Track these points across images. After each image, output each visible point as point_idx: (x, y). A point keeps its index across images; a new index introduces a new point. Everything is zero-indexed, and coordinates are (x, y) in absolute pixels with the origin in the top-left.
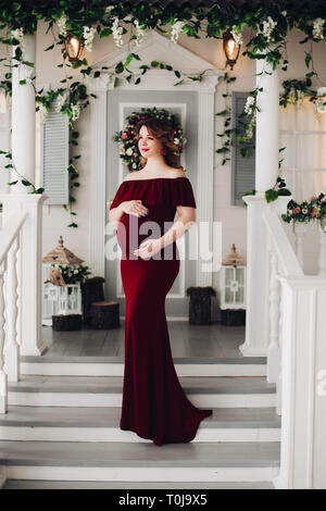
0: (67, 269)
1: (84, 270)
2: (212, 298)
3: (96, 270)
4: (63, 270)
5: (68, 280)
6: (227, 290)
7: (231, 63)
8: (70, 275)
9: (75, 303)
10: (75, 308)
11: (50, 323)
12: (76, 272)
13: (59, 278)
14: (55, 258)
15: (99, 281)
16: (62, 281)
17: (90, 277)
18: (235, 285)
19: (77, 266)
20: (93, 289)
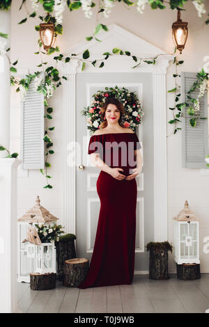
0: (42, 228)
1: (58, 229)
2: (169, 252)
3: (68, 229)
4: (40, 229)
5: (44, 239)
6: (182, 245)
7: (180, 47)
8: (45, 234)
9: (50, 262)
10: (50, 266)
11: (28, 280)
12: (51, 231)
13: (36, 237)
14: (32, 217)
15: (71, 239)
16: (38, 239)
17: (62, 234)
18: (189, 240)
19: (52, 225)
20: (66, 246)
